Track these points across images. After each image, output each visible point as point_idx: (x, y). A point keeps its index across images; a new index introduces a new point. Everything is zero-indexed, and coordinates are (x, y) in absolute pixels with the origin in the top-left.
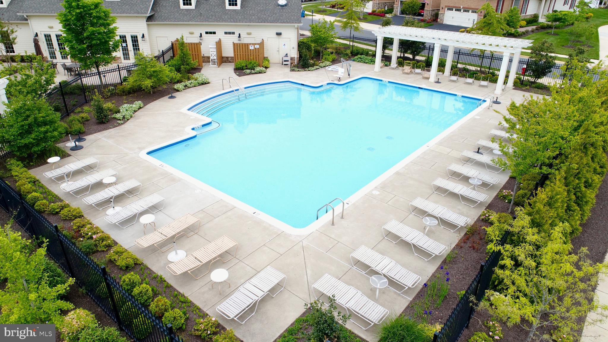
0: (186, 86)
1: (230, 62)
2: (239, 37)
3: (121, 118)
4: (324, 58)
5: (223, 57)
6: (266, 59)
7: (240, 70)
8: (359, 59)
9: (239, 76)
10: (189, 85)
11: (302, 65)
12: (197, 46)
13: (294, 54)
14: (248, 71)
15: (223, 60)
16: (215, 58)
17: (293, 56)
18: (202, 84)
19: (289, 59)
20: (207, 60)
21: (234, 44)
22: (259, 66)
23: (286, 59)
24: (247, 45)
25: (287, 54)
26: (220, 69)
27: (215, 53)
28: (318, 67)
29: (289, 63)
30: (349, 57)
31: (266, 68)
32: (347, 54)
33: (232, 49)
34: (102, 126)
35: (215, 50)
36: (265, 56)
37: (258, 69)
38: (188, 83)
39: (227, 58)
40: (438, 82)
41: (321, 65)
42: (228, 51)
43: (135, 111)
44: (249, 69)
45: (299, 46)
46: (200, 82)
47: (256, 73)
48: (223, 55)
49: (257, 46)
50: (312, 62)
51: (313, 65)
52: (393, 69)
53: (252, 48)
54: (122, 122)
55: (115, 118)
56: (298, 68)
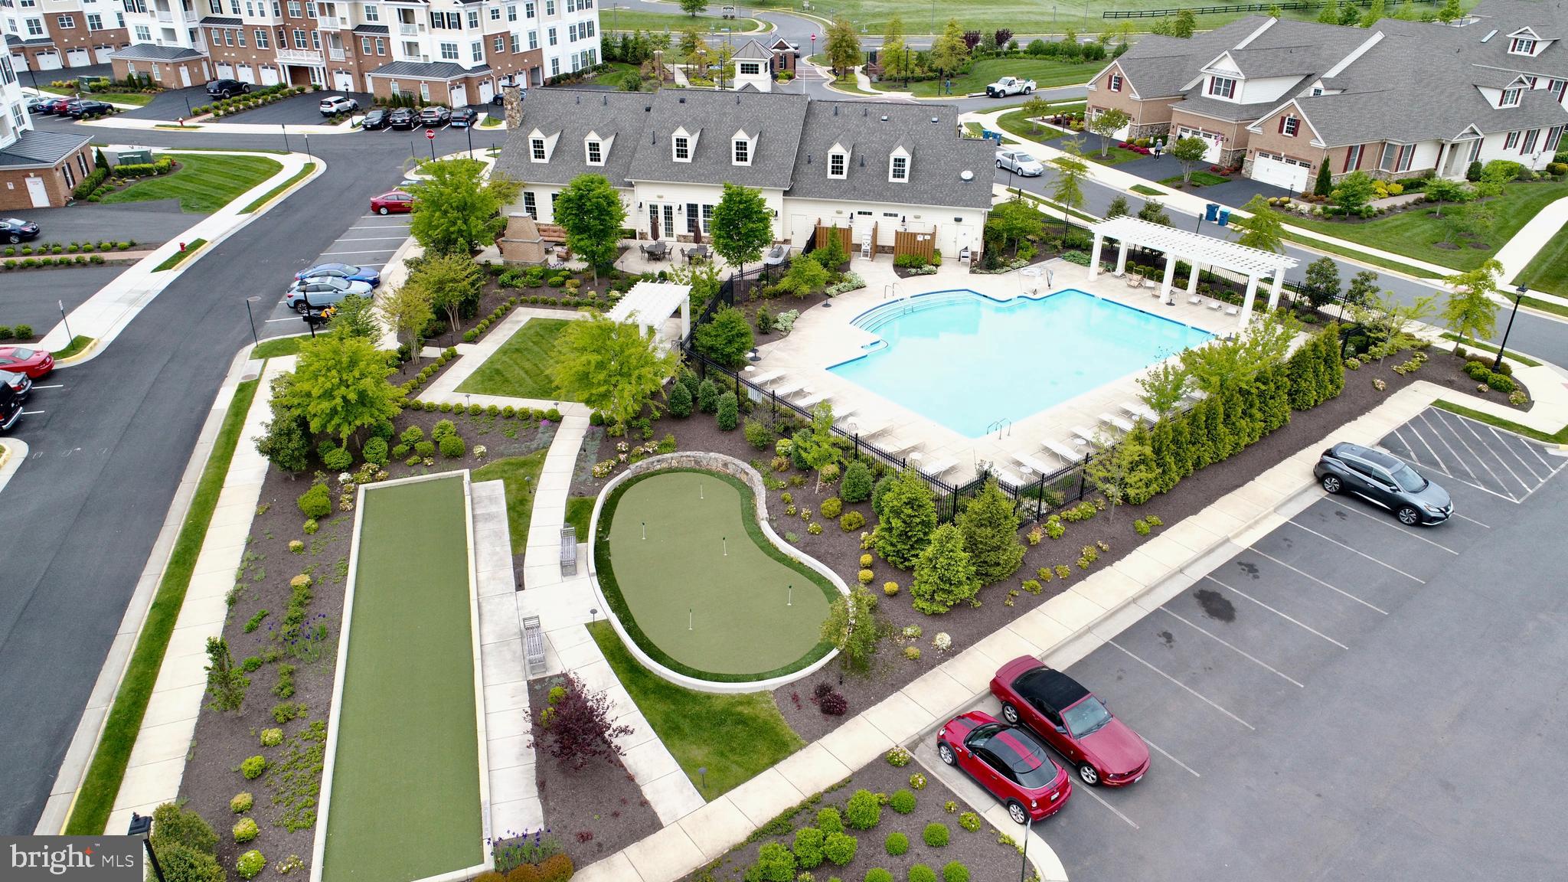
0: (838, 290)
1: (886, 253)
2: (904, 221)
3: (783, 328)
4: (1019, 254)
5: (877, 246)
6: (937, 252)
7: (903, 269)
8: (1071, 258)
9: (902, 277)
10: (842, 290)
11: (987, 265)
12: (847, 232)
13: (977, 247)
14: (914, 271)
15: (878, 250)
16: (869, 248)
17: (974, 250)
18: (858, 288)
19: (969, 255)
20: (858, 248)
21: (897, 233)
22: (927, 263)
23: (964, 254)
24: (915, 235)
25: (966, 248)
26: (874, 263)
27: (869, 242)
28: (1009, 269)
29: (968, 260)
30: (1059, 252)
31: (937, 266)
32: (1055, 247)
33: (894, 239)
34: (766, 337)
35: (870, 238)
36: (936, 247)
37: (927, 268)
38: (841, 286)
39: (883, 247)
40: (1170, 304)
41: (1014, 265)
42: (887, 239)
43: (793, 322)
44: (914, 267)
45: (985, 233)
46: (856, 285)
47: (923, 274)
48: (879, 243)
49: (928, 237)
50: (1001, 259)
51: (1002, 265)
52: (1117, 277)
53: (920, 238)
54: (785, 334)
55: (776, 329)
56: (981, 268)
